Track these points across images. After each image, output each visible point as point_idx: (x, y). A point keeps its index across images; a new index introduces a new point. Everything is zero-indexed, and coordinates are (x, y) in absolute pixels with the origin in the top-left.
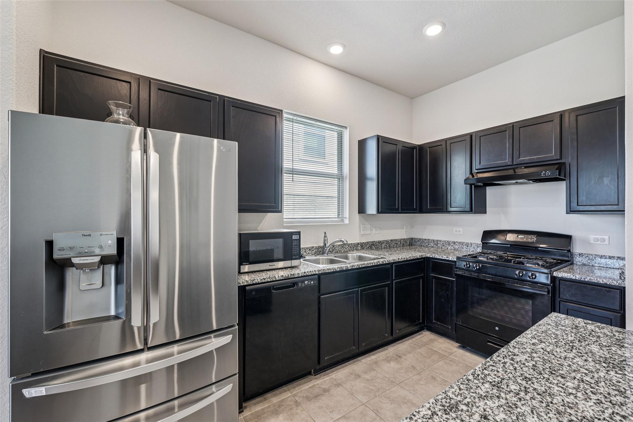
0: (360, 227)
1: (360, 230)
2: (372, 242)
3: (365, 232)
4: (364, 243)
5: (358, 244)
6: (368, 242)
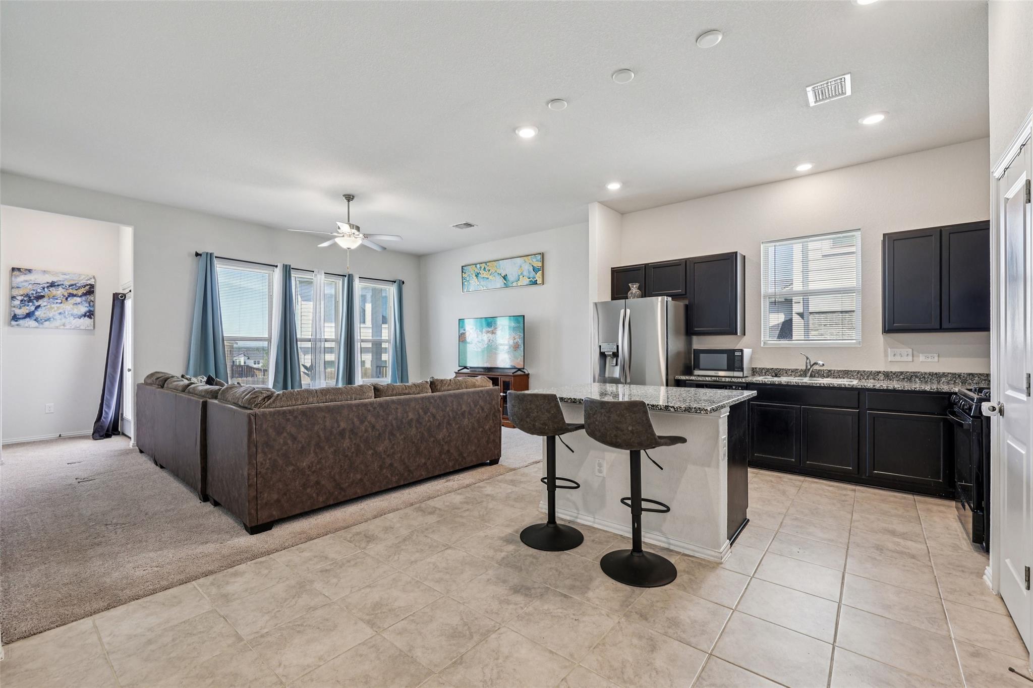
0: (886, 352)
1: (886, 355)
2: (914, 373)
3: (898, 358)
4: (891, 372)
5: (880, 372)
6: (902, 373)
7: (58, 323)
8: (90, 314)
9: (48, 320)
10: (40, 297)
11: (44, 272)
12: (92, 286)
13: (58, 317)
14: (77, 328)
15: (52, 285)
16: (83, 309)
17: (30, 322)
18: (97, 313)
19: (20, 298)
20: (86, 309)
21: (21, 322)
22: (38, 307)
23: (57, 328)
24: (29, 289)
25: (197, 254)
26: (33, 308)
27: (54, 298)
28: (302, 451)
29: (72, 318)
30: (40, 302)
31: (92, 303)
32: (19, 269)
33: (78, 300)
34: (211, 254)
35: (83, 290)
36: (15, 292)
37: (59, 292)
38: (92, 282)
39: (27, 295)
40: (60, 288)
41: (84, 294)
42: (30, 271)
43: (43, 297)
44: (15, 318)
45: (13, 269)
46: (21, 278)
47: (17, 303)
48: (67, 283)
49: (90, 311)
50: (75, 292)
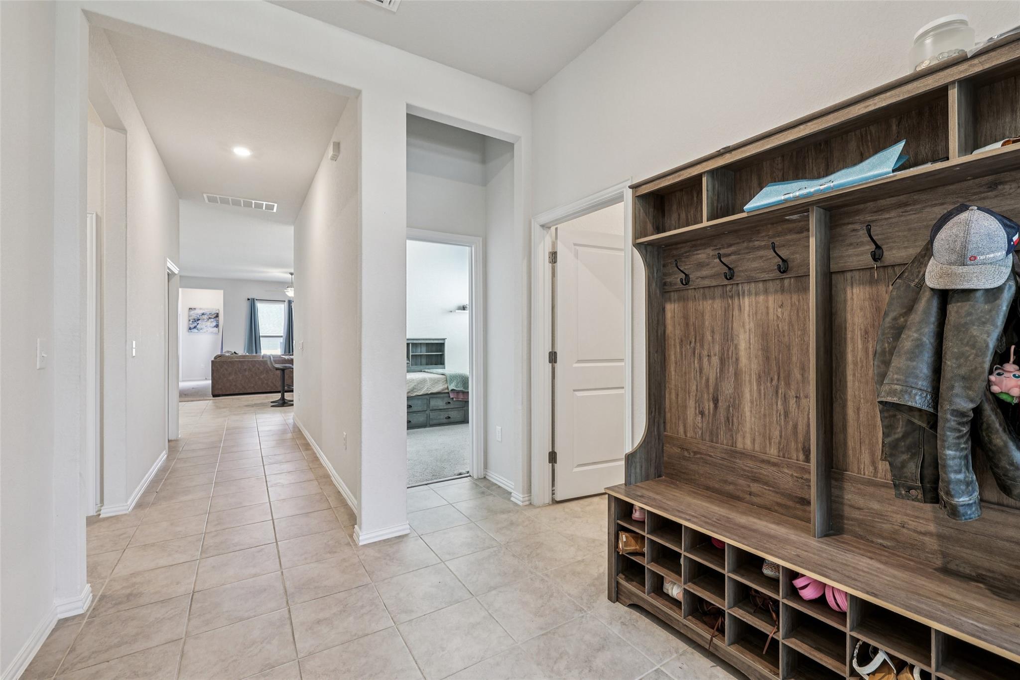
7: (205, 330)
8: (217, 326)
9: (201, 329)
10: (199, 320)
11: (200, 309)
12: (218, 314)
13: (205, 328)
14: (212, 333)
15: (203, 314)
16: (214, 324)
17: (195, 330)
18: (220, 325)
19: (192, 320)
20: (216, 324)
21: (192, 330)
22: (198, 324)
23: (205, 332)
24: (194, 317)
25: (248, 299)
26: (196, 324)
27: (204, 320)
28: (230, 374)
29: (210, 328)
30: (199, 322)
31: (218, 321)
32: (191, 309)
33: (212, 320)
34: (254, 299)
35: (214, 316)
36: (190, 319)
37: (205, 317)
38: (217, 312)
39: (194, 319)
40: (206, 315)
41: (215, 317)
42: (195, 309)
43: (199, 319)
44: (190, 329)
45: (190, 309)
46: (192, 312)
47: (191, 322)
48: (208, 313)
49: (217, 325)
50: (211, 317)
